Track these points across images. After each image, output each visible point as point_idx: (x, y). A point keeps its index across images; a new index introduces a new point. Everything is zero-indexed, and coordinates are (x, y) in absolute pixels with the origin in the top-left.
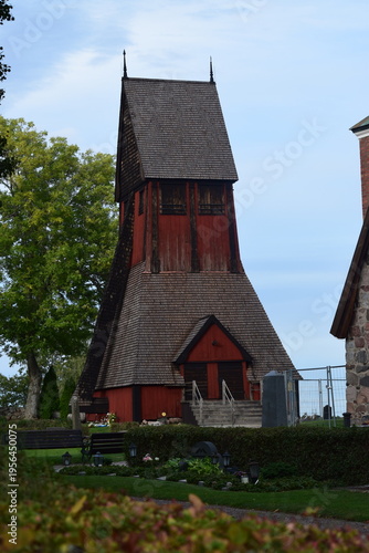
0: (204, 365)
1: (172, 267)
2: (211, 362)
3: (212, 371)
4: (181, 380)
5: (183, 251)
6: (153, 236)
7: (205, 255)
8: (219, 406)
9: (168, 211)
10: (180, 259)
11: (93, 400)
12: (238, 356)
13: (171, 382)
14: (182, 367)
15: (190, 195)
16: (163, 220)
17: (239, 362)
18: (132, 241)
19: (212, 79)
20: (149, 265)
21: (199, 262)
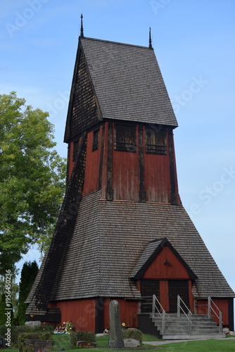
0: (157, 281)
1: (124, 196)
2: (163, 280)
3: (164, 287)
4: (138, 295)
5: (133, 183)
6: (108, 168)
7: (150, 188)
8: (174, 318)
9: (121, 148)
10: (130, 190)
11: (48, 310)
12: (185, 275)
13: (129, 295)
14: (138, 283)
15: (139, 137)
16: (117, 155)
17: (186, 281)
18: (84, 174)
19: (150, 45)
20: (104, 193)
21: (145, 193)
